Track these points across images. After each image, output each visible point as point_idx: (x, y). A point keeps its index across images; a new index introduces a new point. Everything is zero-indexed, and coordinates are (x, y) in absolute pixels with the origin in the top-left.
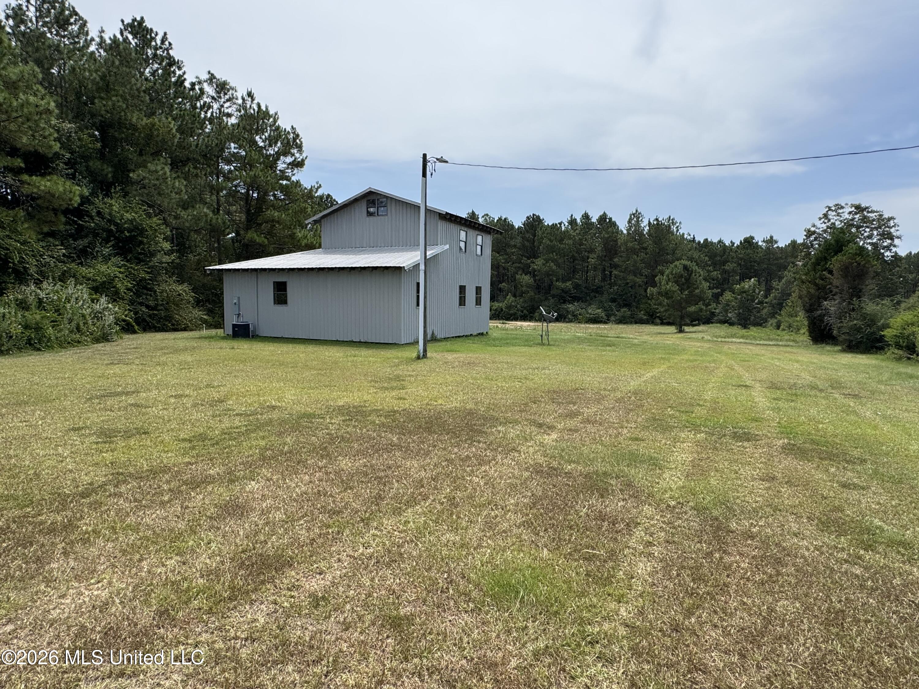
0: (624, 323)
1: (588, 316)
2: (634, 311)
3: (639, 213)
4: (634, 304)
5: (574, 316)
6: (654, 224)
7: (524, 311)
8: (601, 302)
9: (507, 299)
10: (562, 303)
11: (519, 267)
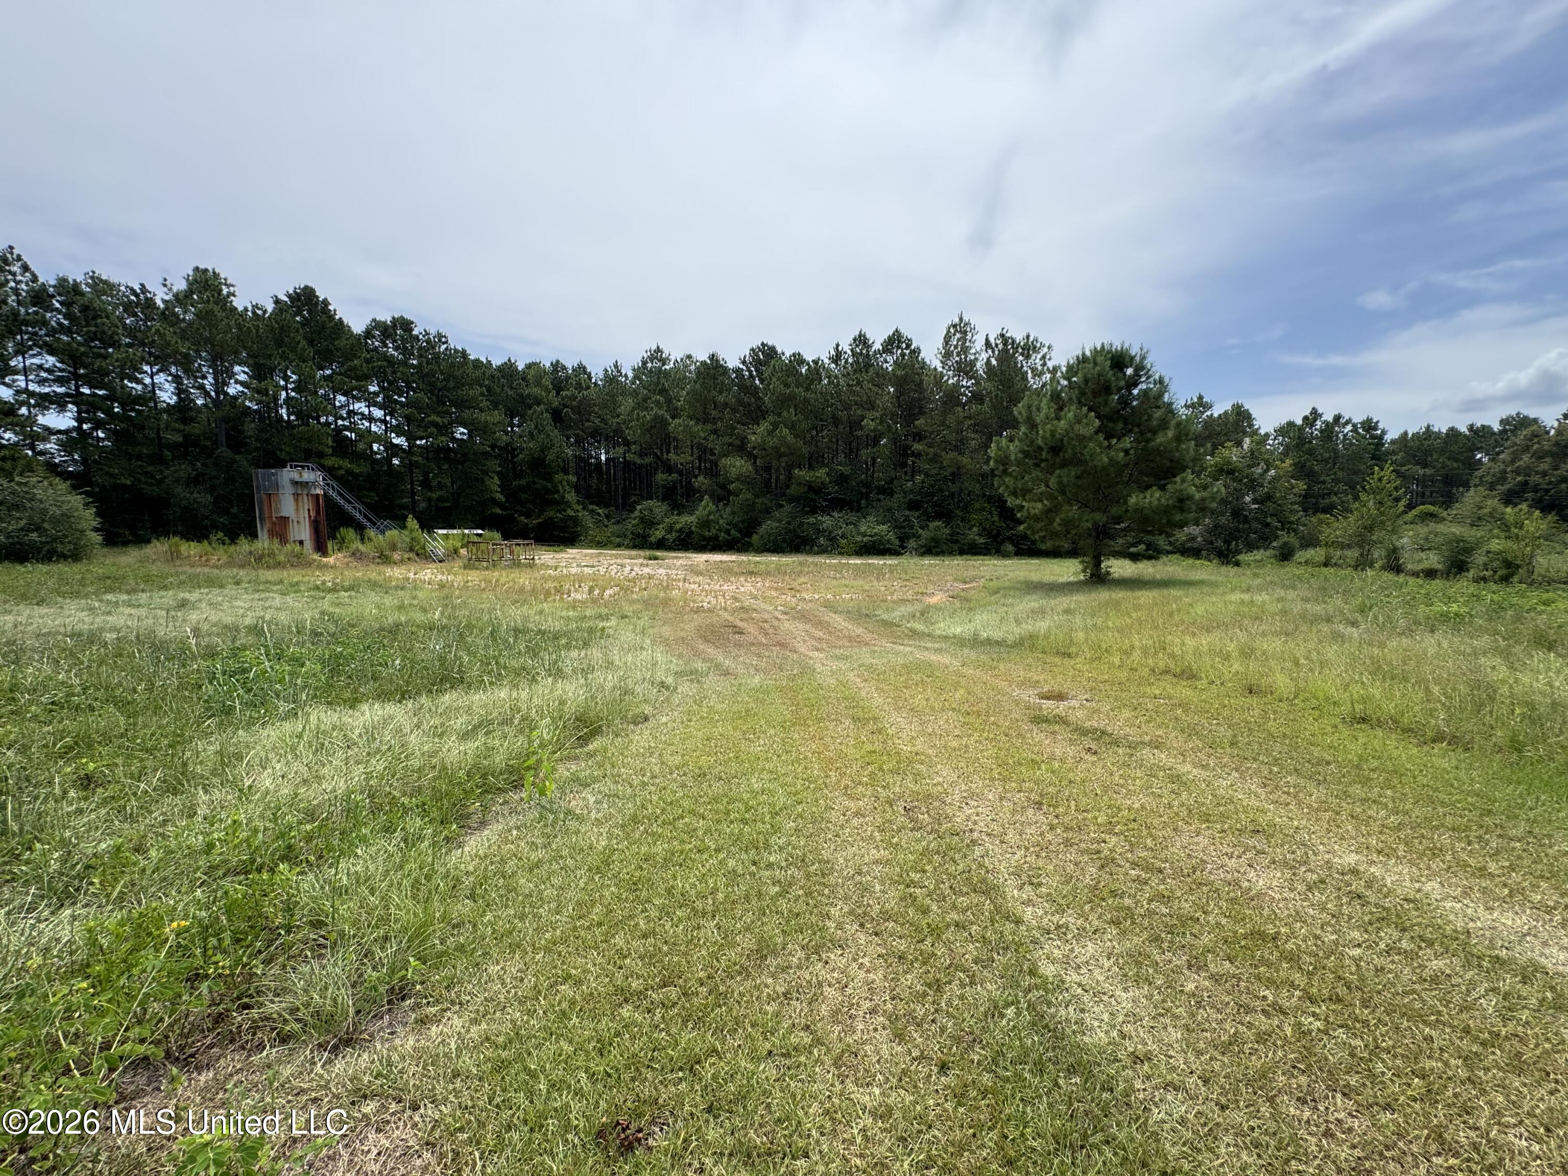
0: (937, 554)
1: (859, 539)
2: (958, 526)
3: (966, 324)
4: (958, 512)
5: (831, 540)
6: (997, 345)
7: (733, 532)
8: (889, 510)
9: (700, 508)
10: (807, 513)
11: (730, 444)
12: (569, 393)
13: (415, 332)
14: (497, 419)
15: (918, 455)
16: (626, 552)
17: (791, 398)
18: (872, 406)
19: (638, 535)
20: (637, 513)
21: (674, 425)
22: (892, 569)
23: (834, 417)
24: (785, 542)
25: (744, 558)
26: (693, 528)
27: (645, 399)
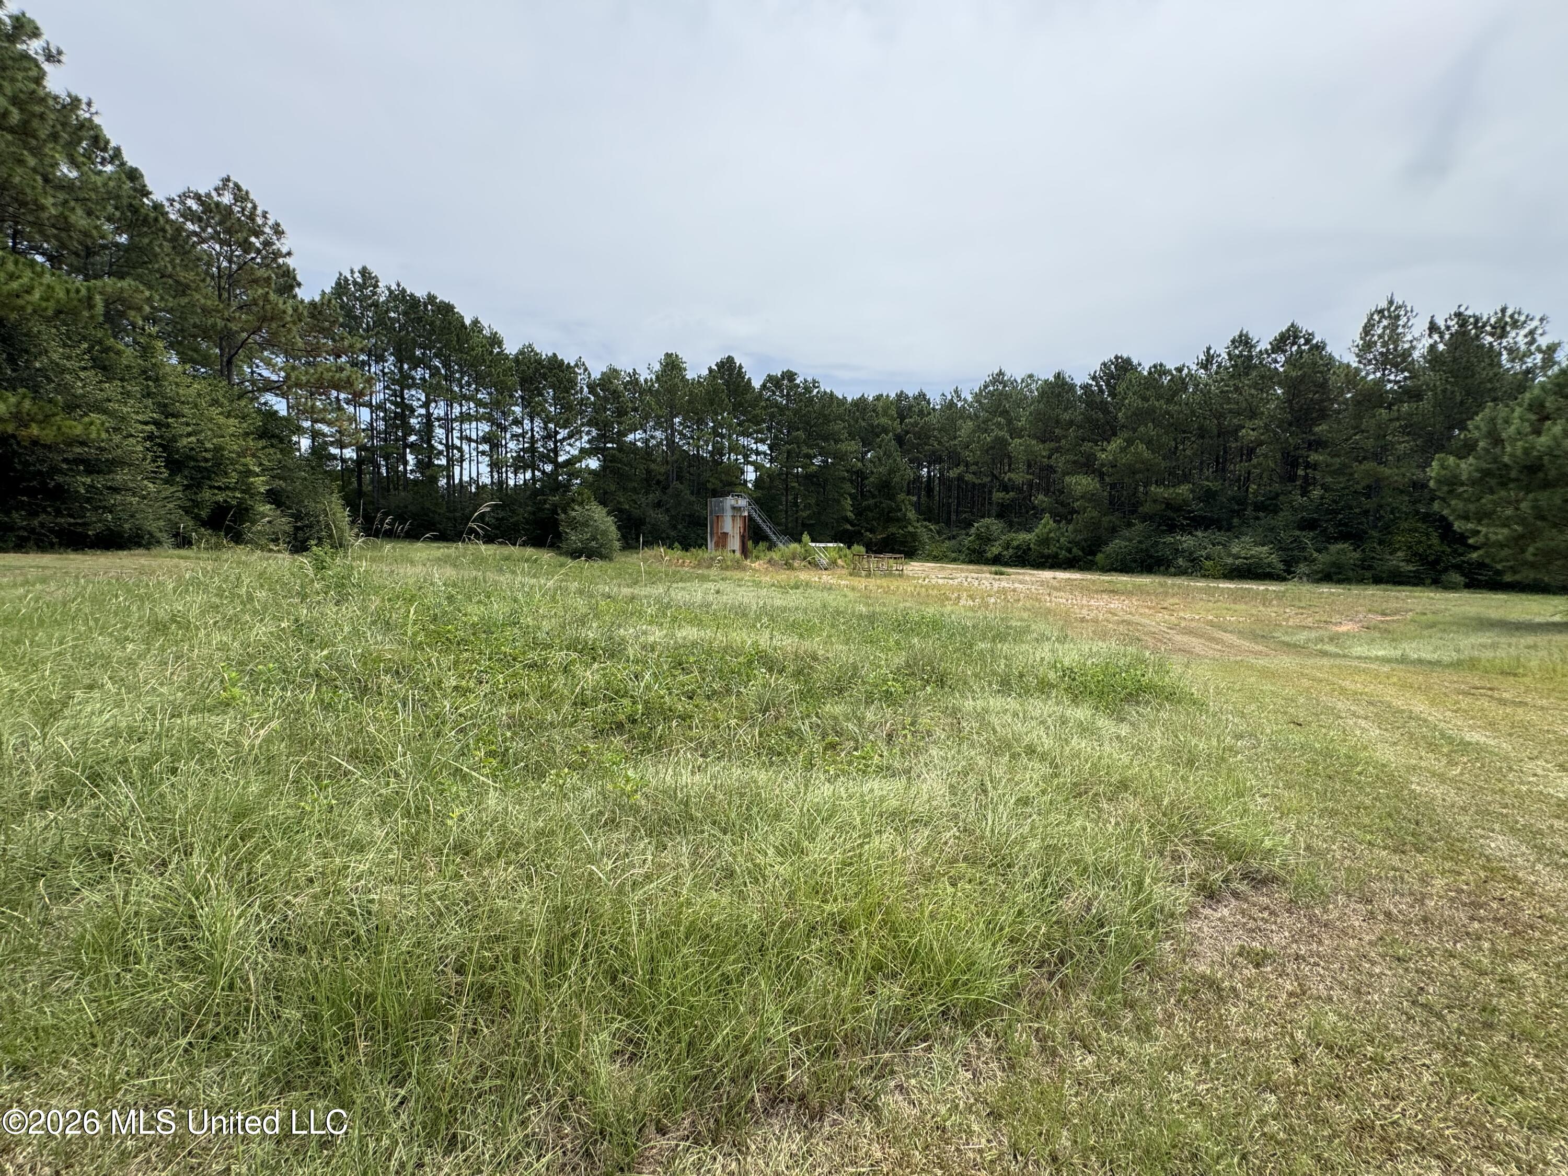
0: (1339, 582)
1: (1230, 561)
2: (1373, 550)
3: (1398, 308)
4: (1375, 534)
5: (1192, 561)
6: (1448, 328)
7: (1075, 550)
8: (1272, 530)
9: (1040, 527)
10: (1163, 532)
11: (1075, 462)
12: (912, 420)
13: (798, 381)
14: (855, 448)
15: (1315, 466)
16: (964, 567)
17: (1151, 411)
18: (1253, 414)
19: (974, 551)
20: (973, 531)
21: (1015, 444)
22: (1280, 596)
23: (1201, 428)
24: (1135, 561)
25: (1089, 576)
26: (1032, 546)
27: (985, 422)
